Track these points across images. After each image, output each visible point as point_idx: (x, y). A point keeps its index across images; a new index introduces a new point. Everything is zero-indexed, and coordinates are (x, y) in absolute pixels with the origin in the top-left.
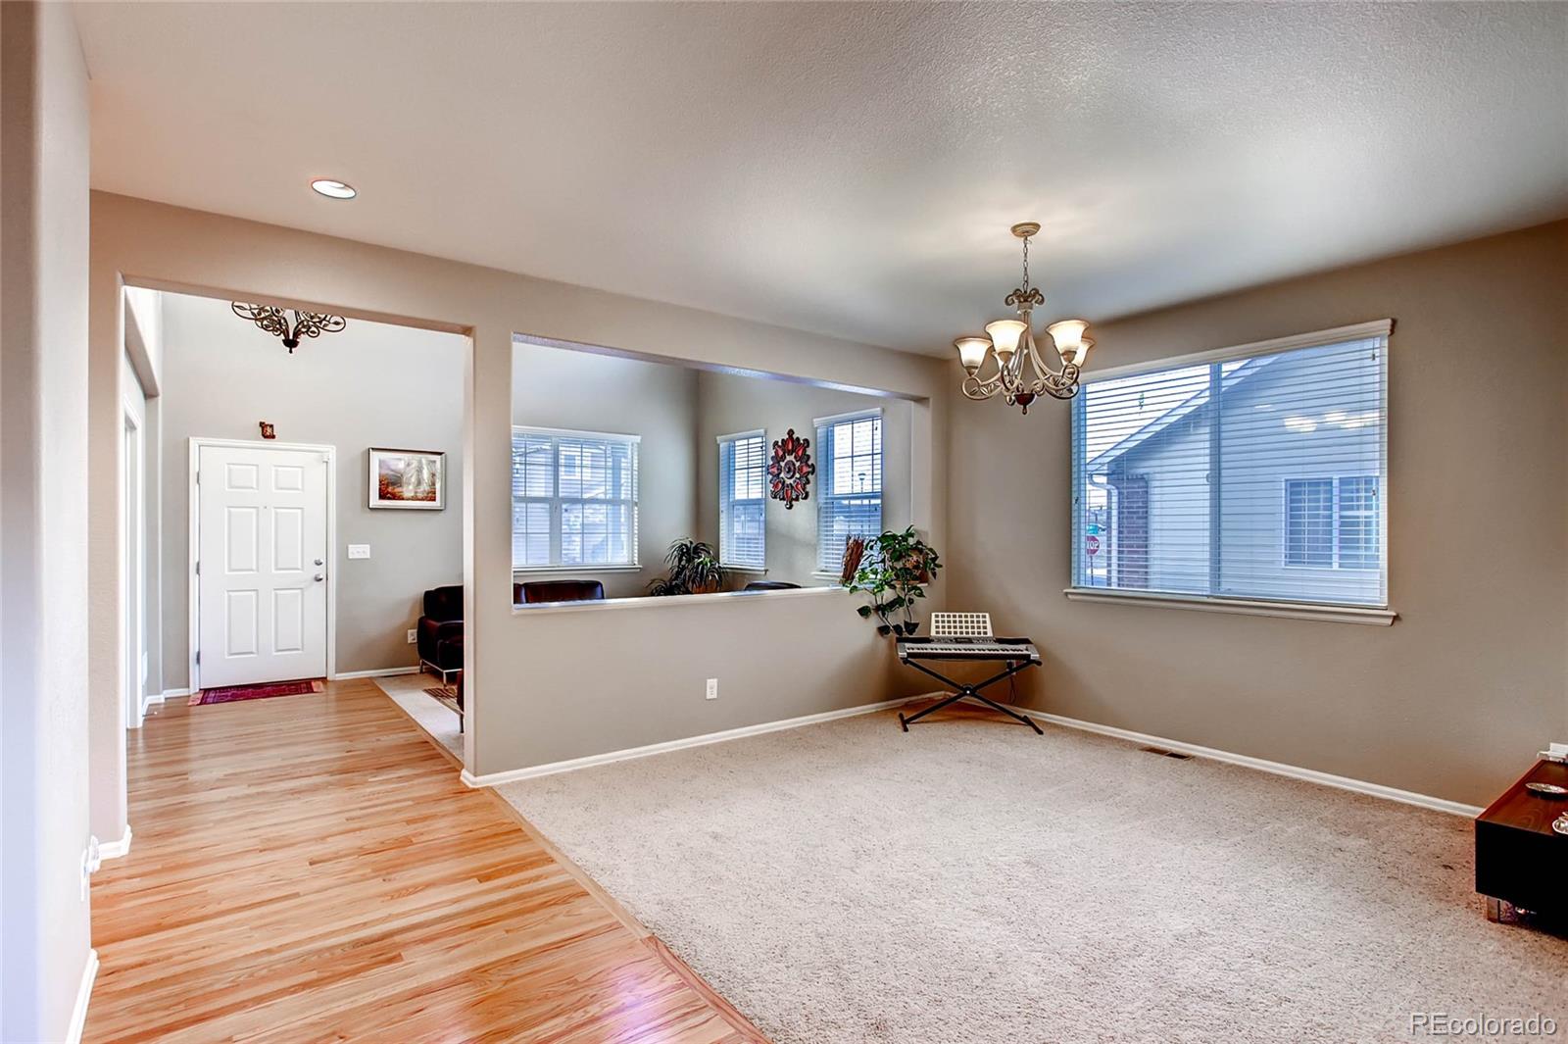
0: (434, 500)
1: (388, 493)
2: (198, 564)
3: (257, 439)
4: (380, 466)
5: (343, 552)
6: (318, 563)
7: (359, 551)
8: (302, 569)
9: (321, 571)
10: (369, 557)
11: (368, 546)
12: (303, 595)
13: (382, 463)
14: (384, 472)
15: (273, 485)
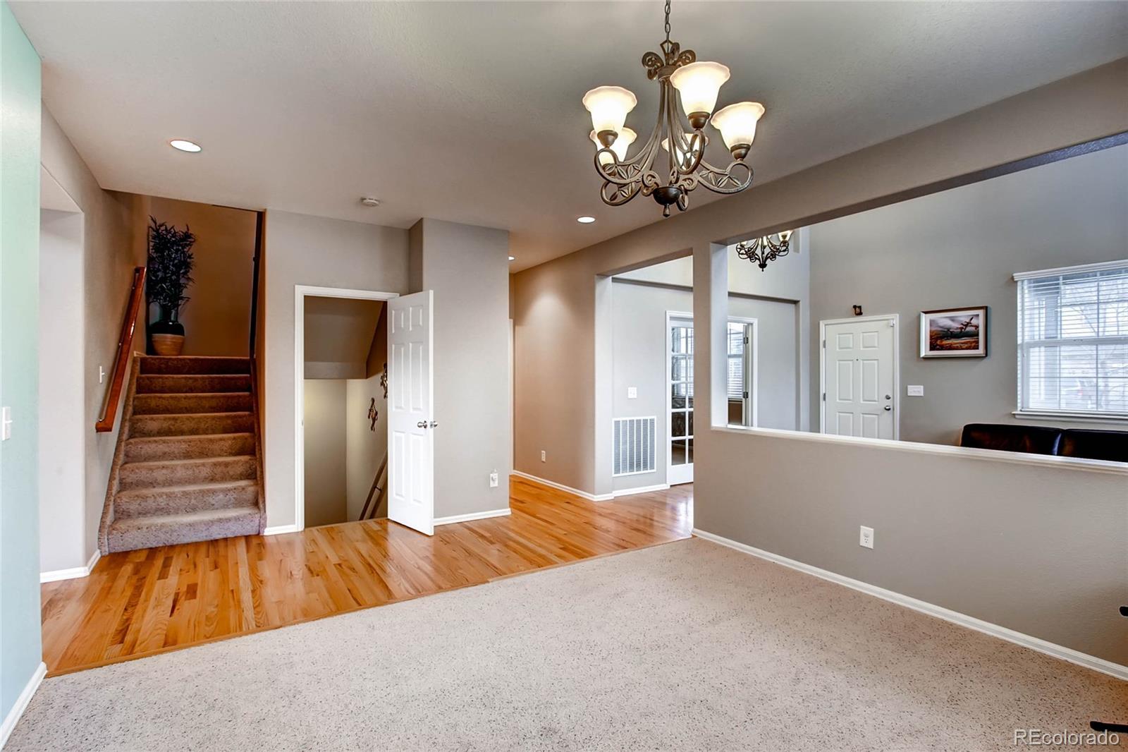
0: (978, 348)
1: (937, 345)
2: (825, 394)
3: (853, 317)
4: (931, 325)
5: (904, 391)
6: (888, 398)
7: (916, 390)
8: (878, 401)
9: (888, 403)
10: (922, 395)
11: (922, 387)
12: (879, 418)
13: (932, 323)
14: (934, 329)
15: (861, 345)
